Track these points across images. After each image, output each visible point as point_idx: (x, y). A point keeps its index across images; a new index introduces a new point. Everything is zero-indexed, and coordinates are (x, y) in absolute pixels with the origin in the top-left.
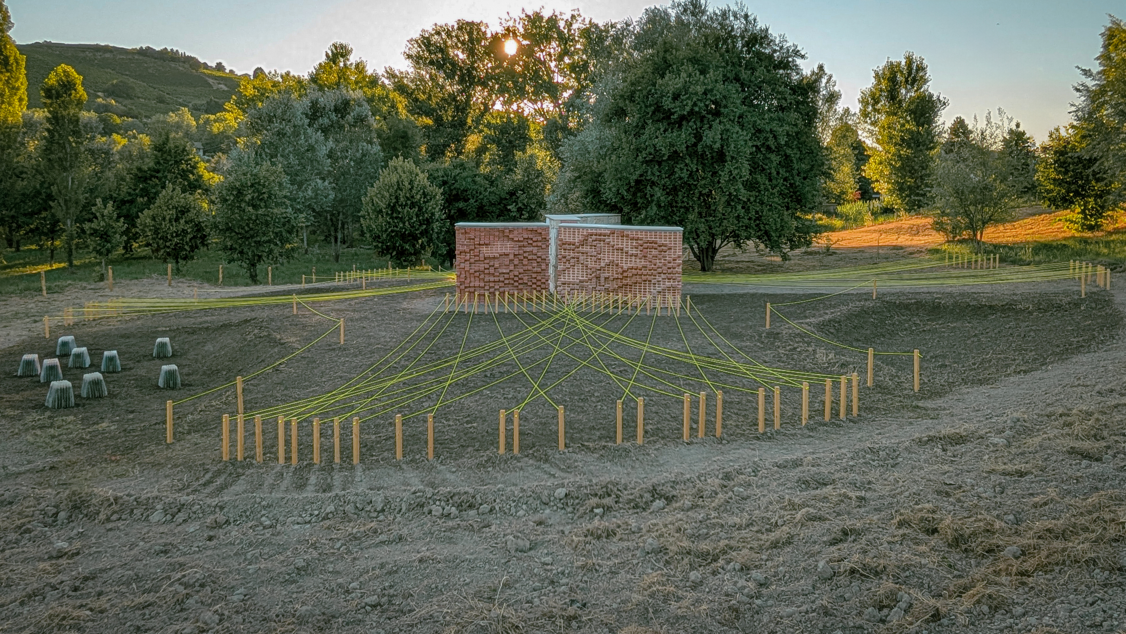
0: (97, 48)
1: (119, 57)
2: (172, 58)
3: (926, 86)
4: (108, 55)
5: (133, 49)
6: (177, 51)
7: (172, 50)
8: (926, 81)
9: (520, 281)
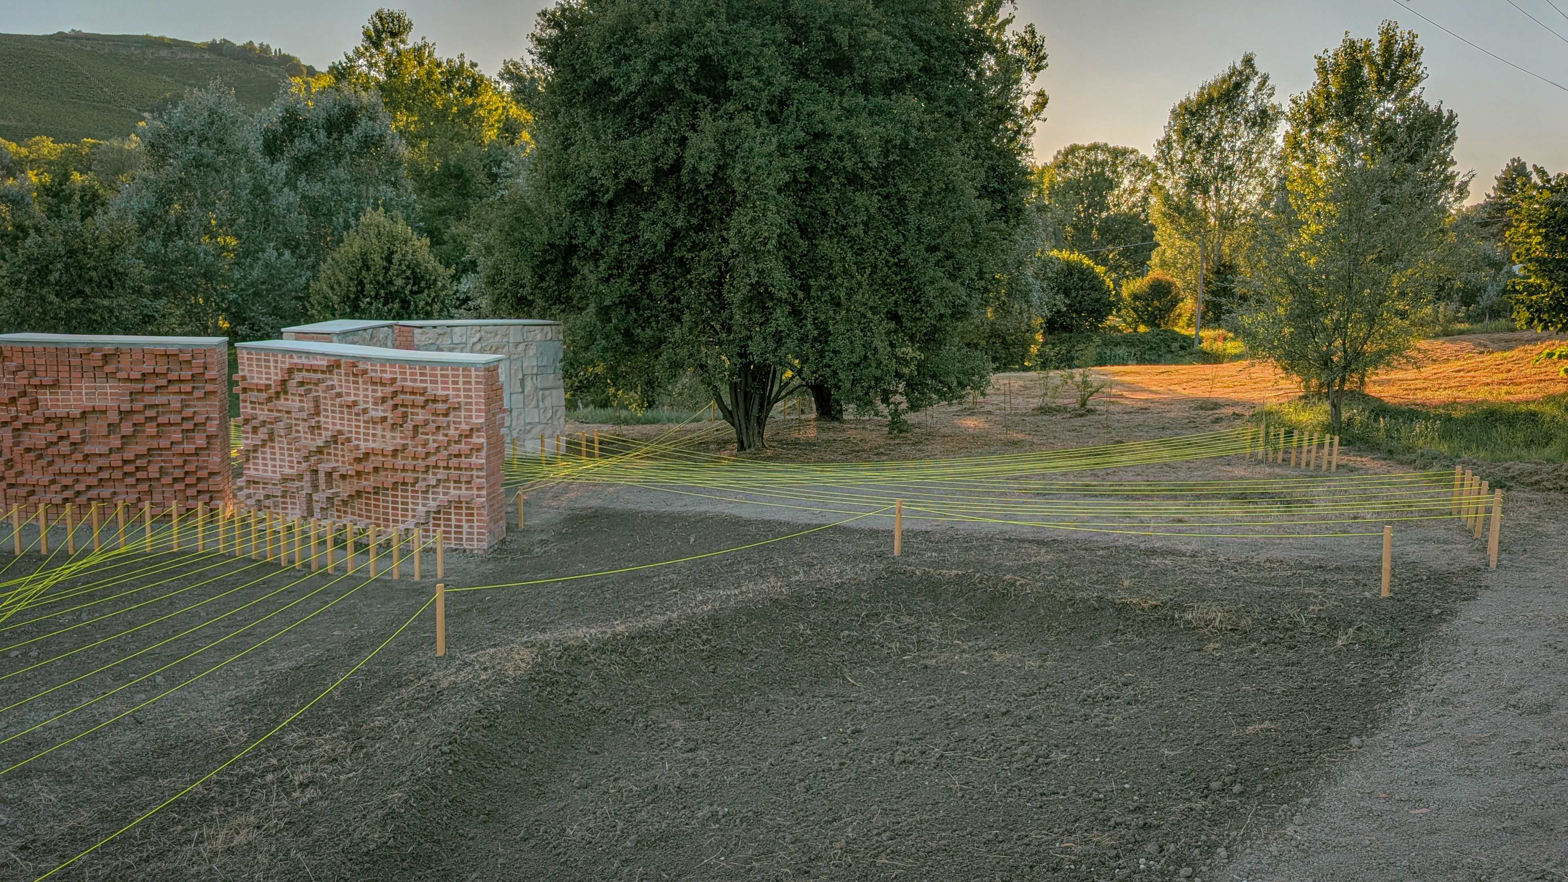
0: (148, 42)
1: (180, 55)
2: (260, 57)
3: (1417, 90)
4: (164, 53)
5: (203, 44)
6: (268, 46)
7: (261, 44)
8: (1418, 79)
9: (140, 475)
